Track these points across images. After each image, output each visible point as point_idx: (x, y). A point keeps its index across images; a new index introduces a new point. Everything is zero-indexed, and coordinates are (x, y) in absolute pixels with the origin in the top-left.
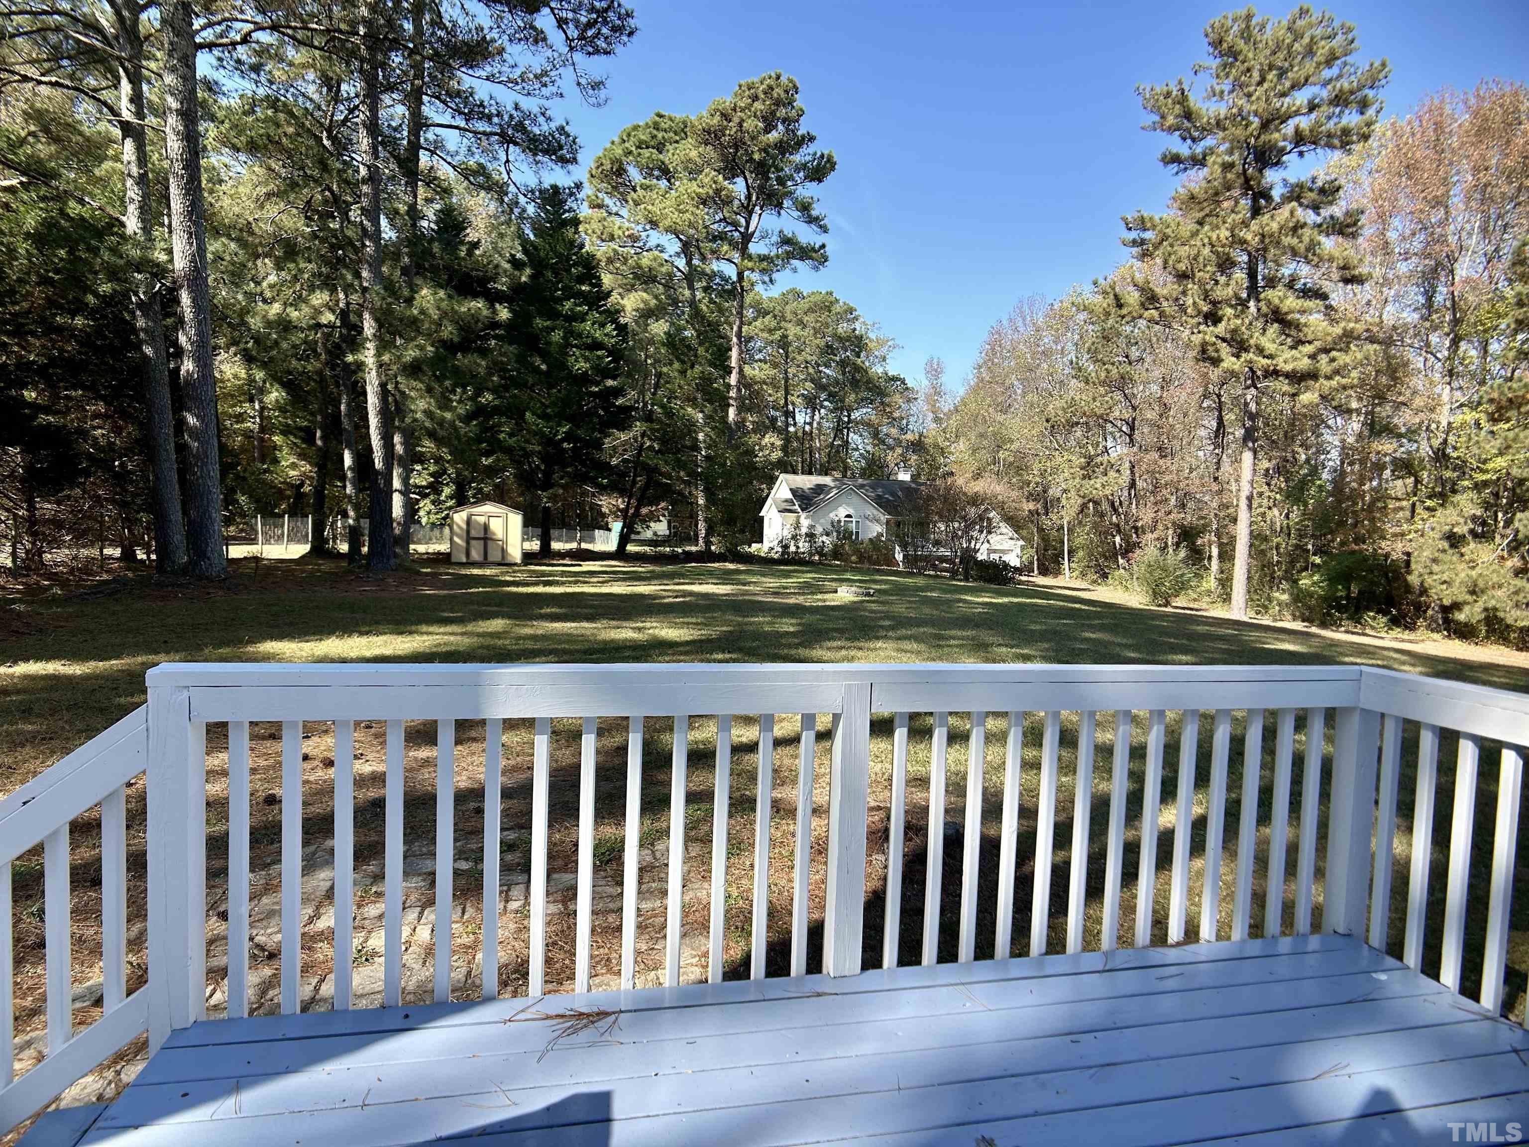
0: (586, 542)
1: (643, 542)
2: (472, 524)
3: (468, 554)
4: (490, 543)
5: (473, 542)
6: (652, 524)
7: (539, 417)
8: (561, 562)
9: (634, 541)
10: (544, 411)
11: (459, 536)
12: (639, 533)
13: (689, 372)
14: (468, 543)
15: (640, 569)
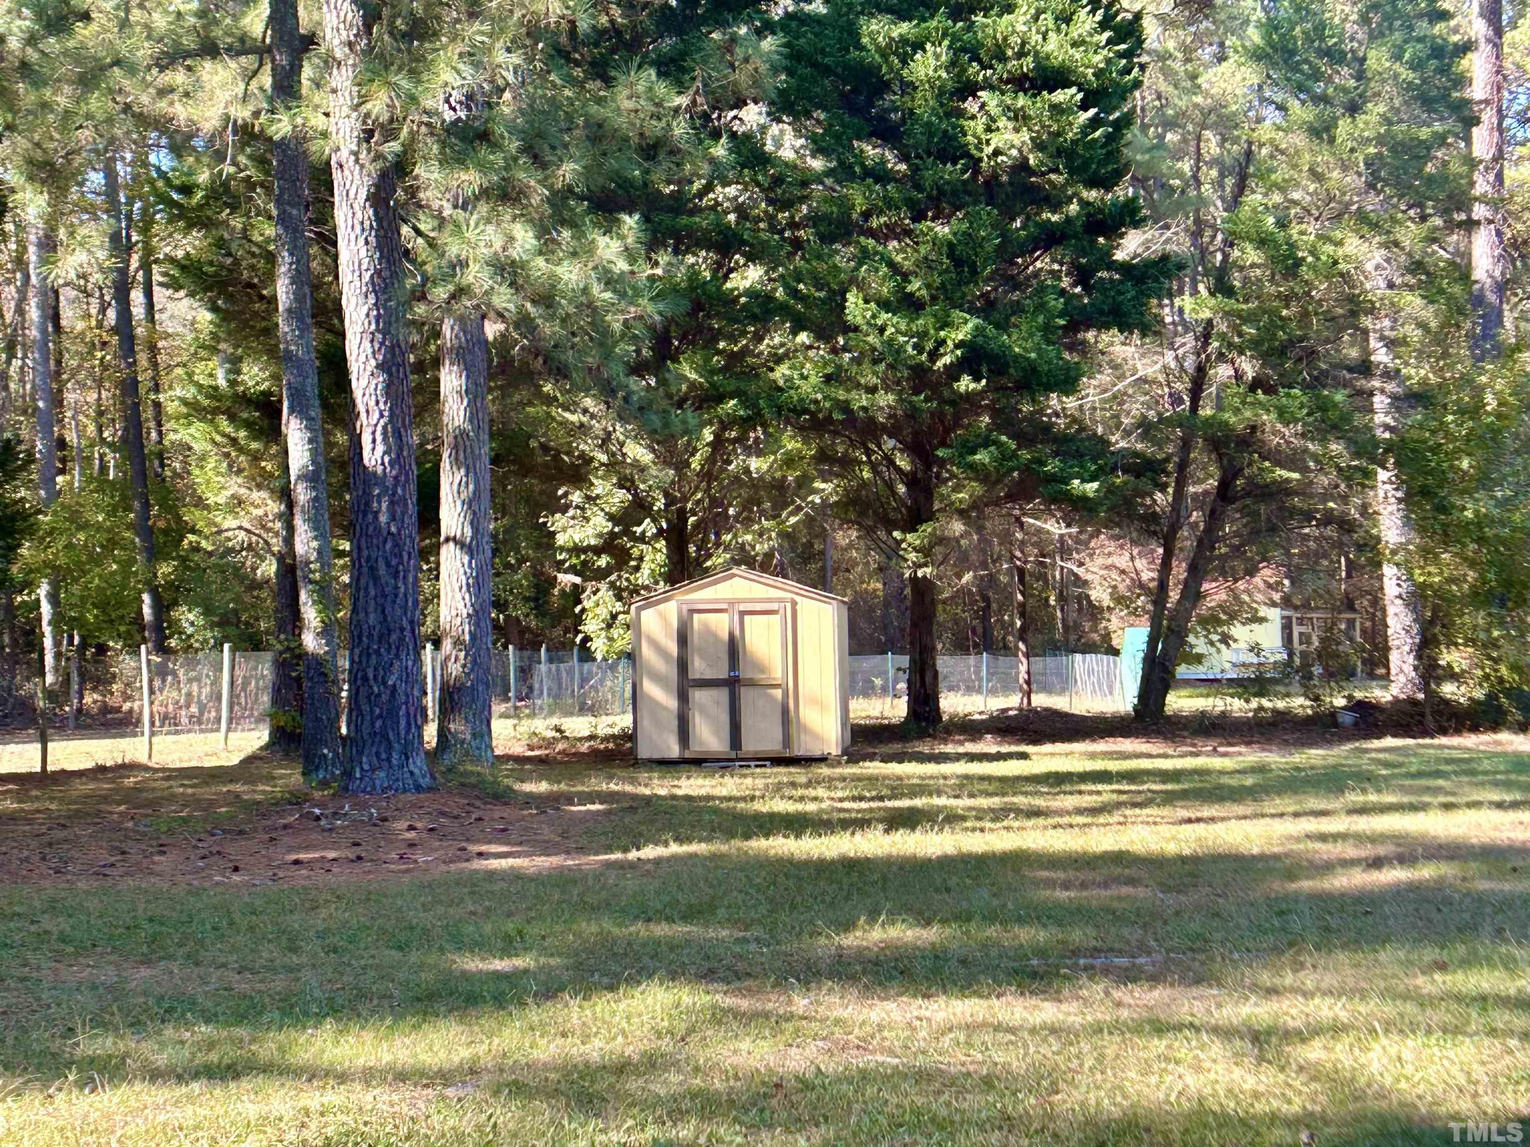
0: (1047, 689)
1: (1212, 684)
2: (695, 639)
3: (684, 733)
4: (746, 694)
5: (698, 696)
6: (1238, 631)
7: (885, 305)
8: (970, 747)
9: (1188, 683)
10: (900, 289)
11: (657, 678)
12: (1199, 659)
13: (1343, 127)
14: (683, 697)
15: (1217, 763)
